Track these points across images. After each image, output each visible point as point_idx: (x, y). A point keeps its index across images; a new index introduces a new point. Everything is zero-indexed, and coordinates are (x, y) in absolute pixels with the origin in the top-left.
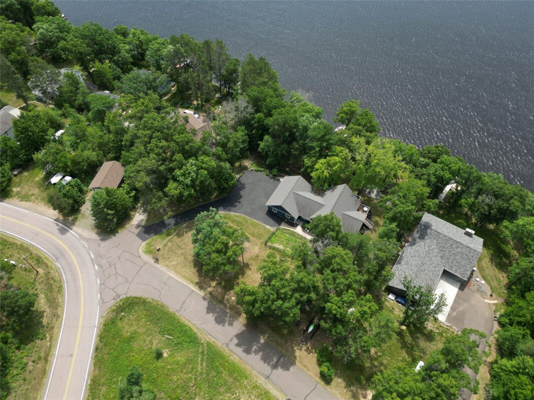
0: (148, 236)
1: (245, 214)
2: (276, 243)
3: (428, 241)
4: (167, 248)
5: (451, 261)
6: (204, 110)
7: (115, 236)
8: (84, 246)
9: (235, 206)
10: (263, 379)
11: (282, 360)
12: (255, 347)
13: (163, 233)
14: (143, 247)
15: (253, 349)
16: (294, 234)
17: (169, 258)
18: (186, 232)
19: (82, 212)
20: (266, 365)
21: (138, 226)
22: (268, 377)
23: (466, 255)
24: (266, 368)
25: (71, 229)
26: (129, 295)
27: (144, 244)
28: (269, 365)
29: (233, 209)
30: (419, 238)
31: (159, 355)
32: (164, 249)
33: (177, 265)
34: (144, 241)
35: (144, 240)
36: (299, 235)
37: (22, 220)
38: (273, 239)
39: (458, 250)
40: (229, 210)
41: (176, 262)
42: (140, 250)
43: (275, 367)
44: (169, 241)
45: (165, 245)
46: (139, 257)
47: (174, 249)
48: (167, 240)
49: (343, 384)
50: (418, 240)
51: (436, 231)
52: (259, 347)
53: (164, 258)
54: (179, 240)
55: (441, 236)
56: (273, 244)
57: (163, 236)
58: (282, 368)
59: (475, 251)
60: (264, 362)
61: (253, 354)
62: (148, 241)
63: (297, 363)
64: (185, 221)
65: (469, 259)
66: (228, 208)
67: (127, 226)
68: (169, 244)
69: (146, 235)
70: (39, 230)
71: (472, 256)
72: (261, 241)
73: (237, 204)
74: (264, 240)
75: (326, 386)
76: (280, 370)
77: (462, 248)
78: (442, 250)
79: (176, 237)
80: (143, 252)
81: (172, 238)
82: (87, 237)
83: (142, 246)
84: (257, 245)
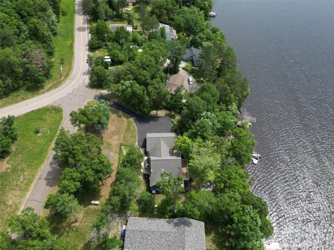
1: (139, 130)
3: (175, 230)
7: (91, 89)
8: (80, 83)
9: (140, 123)
10: (38, 177)
11: (51, 180)
12: (55, 166)
15: (53, 166)
20: (46, 175)
21: (101, 93)
22: (40, 178)
24: (45, 176)
25: (87, 75)
26: (62, 108)
28: (46, 176)
29: (138, 123)
30: (175, 223)
31: (37, 132)
34: (94, 99)
38: (128, 147)
40: (136, 122)
42: (88, 100)
43: (46, 179)
46: (84, 102)
49: (47, 215)
50: (173, 224)
51: (184, 231)
52: (55, 168)
55: (183, 236)
56: (124, 149)
58: (47, 182)
60: (48, 174)
61: (51, 167)
63: (52, 188)
64: (115, 108)
66: (137, 121)
67: (99, 90)
69: (97, 98)
70: (81, 68)
72: (123, 142)
73: (142, 123)
75: (43, 207)
76: (45, 182)
80: (88, 102)
82: (85, 82)
83: (91, 100)
84: (118, 142)
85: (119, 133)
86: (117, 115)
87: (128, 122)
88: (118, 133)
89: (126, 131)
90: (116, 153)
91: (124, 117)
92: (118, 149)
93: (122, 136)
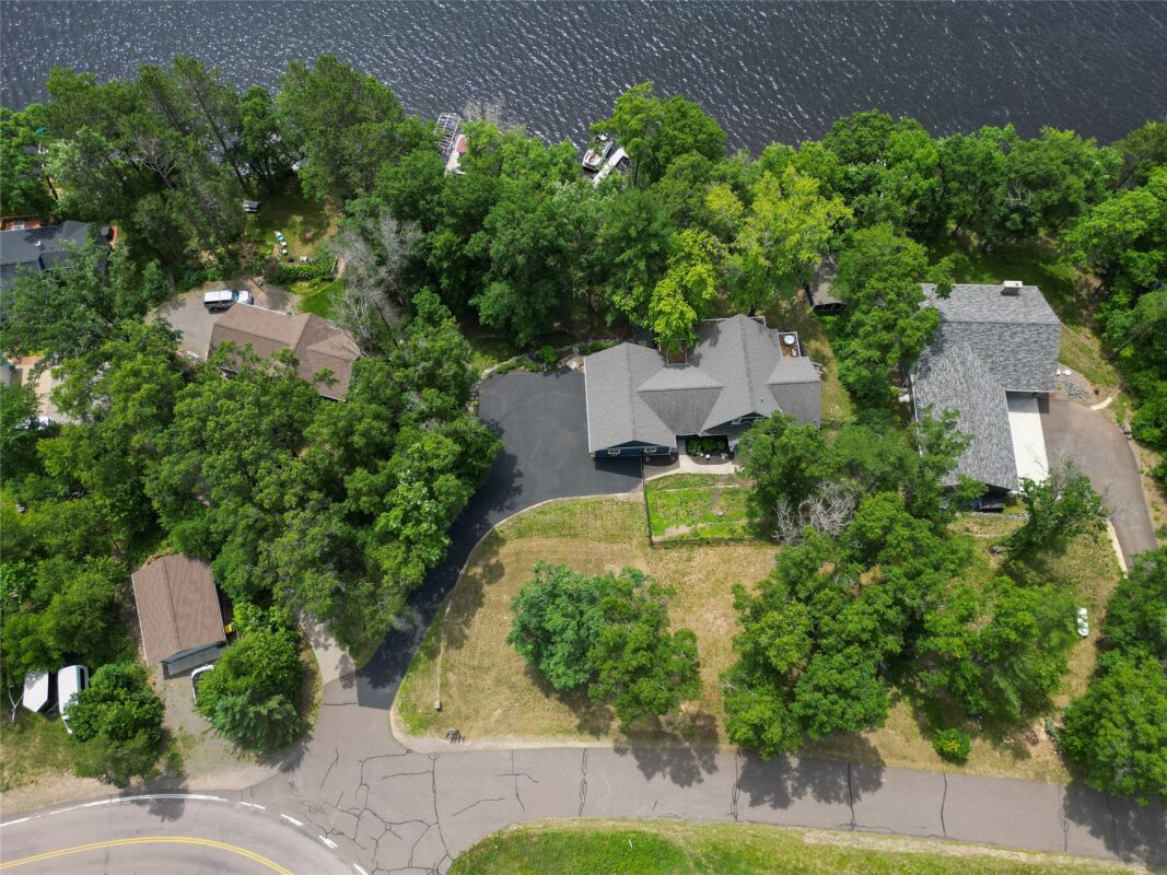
0: (388, 690)
1: (554, 494)
2: (668, 526)
3: (952, 350)
4: (454, 691)
5: (1011, 368)
6: (246, 268)
7: (311, 738)
8: (257, 812)
9: (518, 490)
10: (847, 835)
11: (855, 774)
12: (789, 784)
13: (418, 660)
14: (398, 722)
15: (790, 790)
16: (682, 481)
17: (477, 711)
18: (467, 623)
19: (175, 733)
20: (835, 804)
21: (346, 679)
22: (852, 826)
23: (1036, 342)
24: (839, 811)
25: (185, 791)
26: (455, 855)
27: (393, 713)
28: (840, 801)
29: (517, 499)
30: (934, 353)
32: (450, 696)
33: (506, 715)
34: (387, 707)
35: (386, 704)
36: (694, 475)
37: (33, 851)
38: (655, 521)
39: (1017, 340)
40: (513, 508)
41: (499, 711)
42: (397, 735)
43: (852, 797)
44: (445, 670)
45: (445, 685)
46: (409, 751)
47: (471, 681)
48: (439, 670)
49: (988, 744)
50: (933, 359)
51: (960, 323)
52: (798, 780)
53: (467, 718)
54: (465, 651)
55: (974, 327)
56: (663, 533)
57: (421, 667)
58: (866, 789)
59: (1047, 325)
60: (828, 801)
61: (795, 799)
62: (397, 701)
63: (886, 761)
64: (441, 597)
65: (1043, 347)
66: (507, 504)
67: (319, 696)
68: (452, 677)
69: (381, 691)
70: (102, 845)
71: (1048, 339)
72: (635, 542)
73: (517, 482)
74: (639, 536)
75: (961, 770)
76: (866, 798)
77: (1023, 332)
78: (988, 356)
79: (453, 652)
80: (408, 733)
81: (446, 660)
82: (244, 785)
83: (392, 723)
84: (635, 557)
85: (589, 561)
86: (489, 583)
87: (521, 534)
88: (591, 566)
89: (575, 536)
90: (689, 559)
91: (496, 553)
92: (674, 554)
93: (602, 547)
